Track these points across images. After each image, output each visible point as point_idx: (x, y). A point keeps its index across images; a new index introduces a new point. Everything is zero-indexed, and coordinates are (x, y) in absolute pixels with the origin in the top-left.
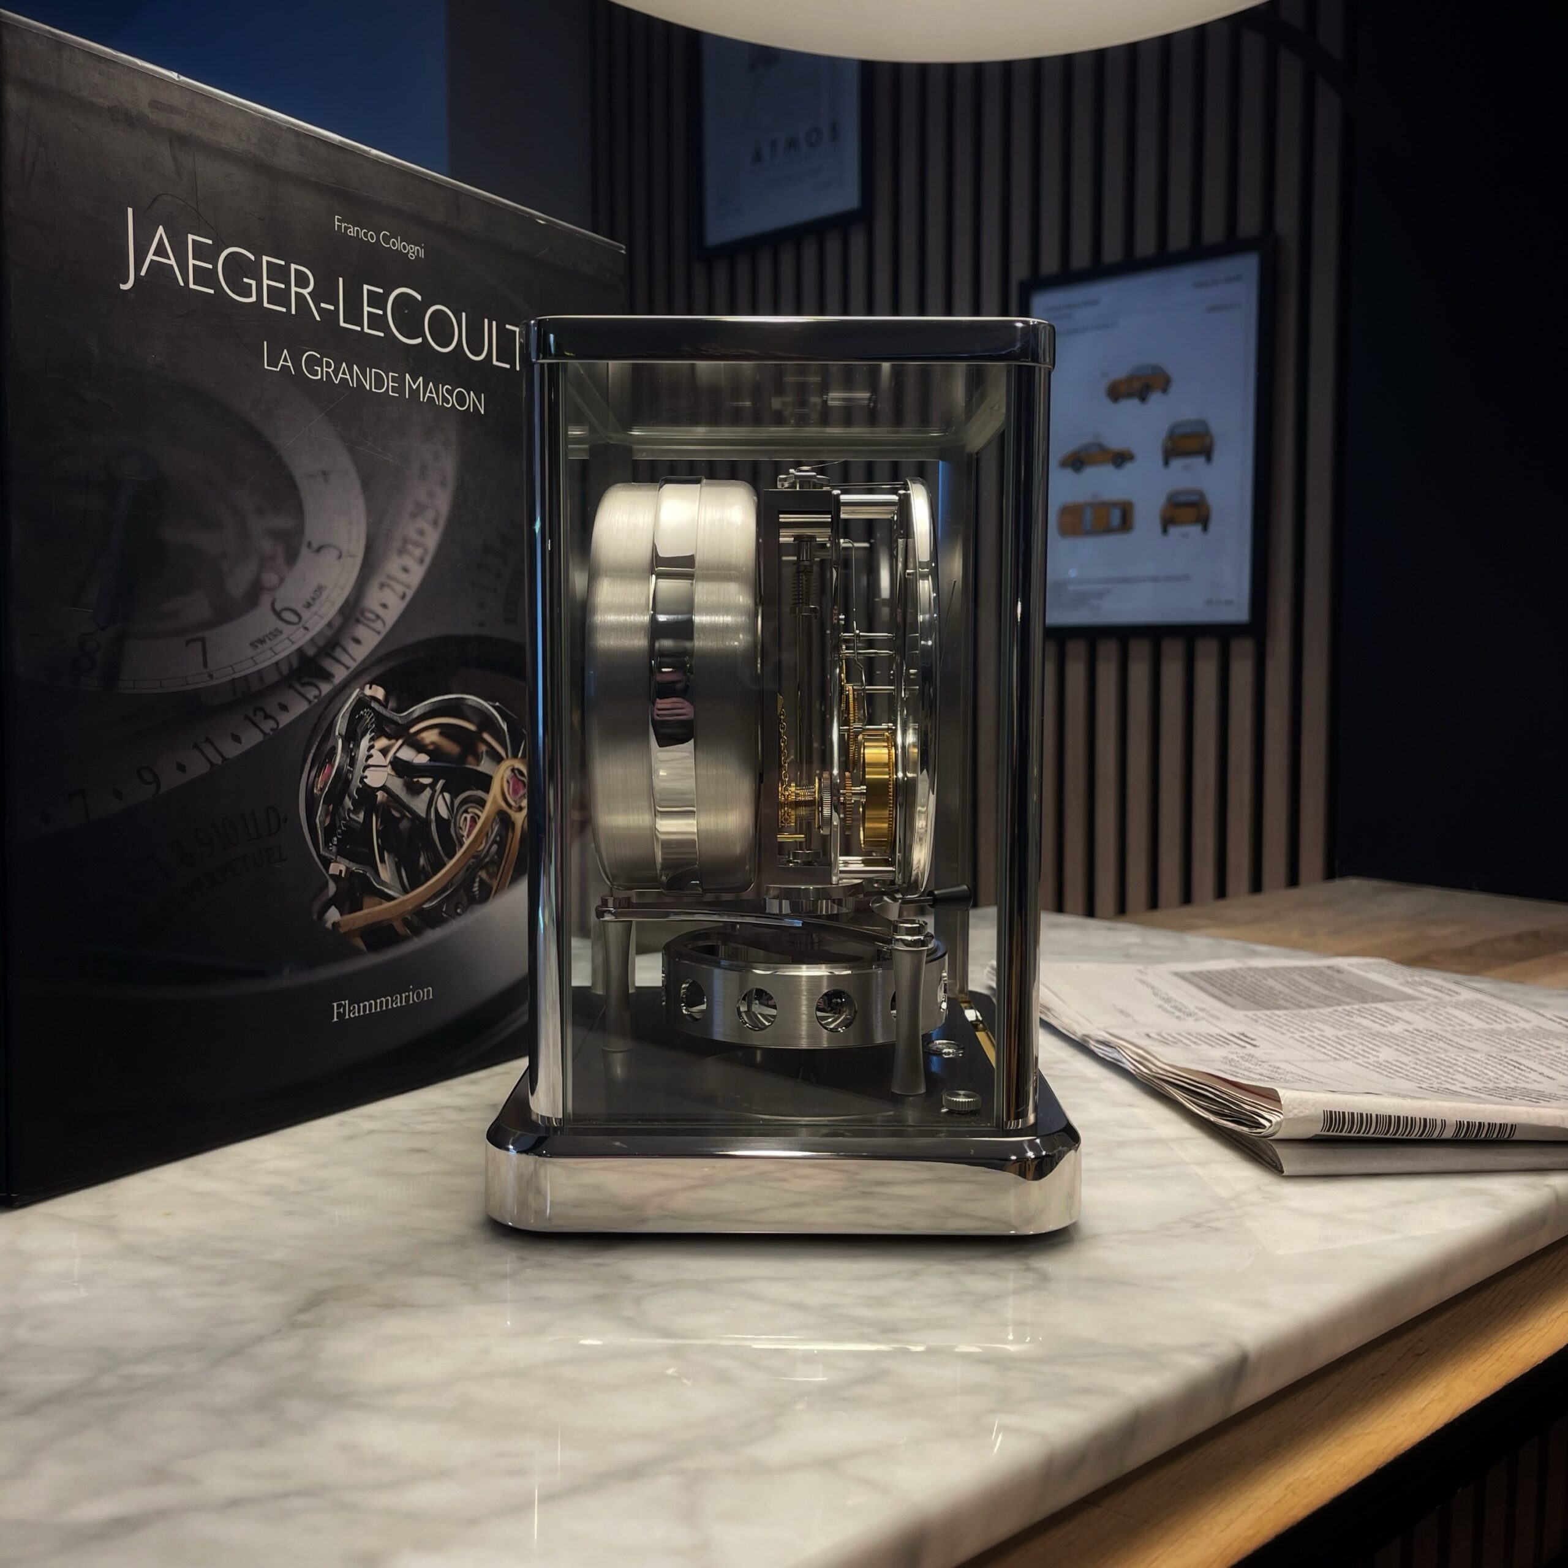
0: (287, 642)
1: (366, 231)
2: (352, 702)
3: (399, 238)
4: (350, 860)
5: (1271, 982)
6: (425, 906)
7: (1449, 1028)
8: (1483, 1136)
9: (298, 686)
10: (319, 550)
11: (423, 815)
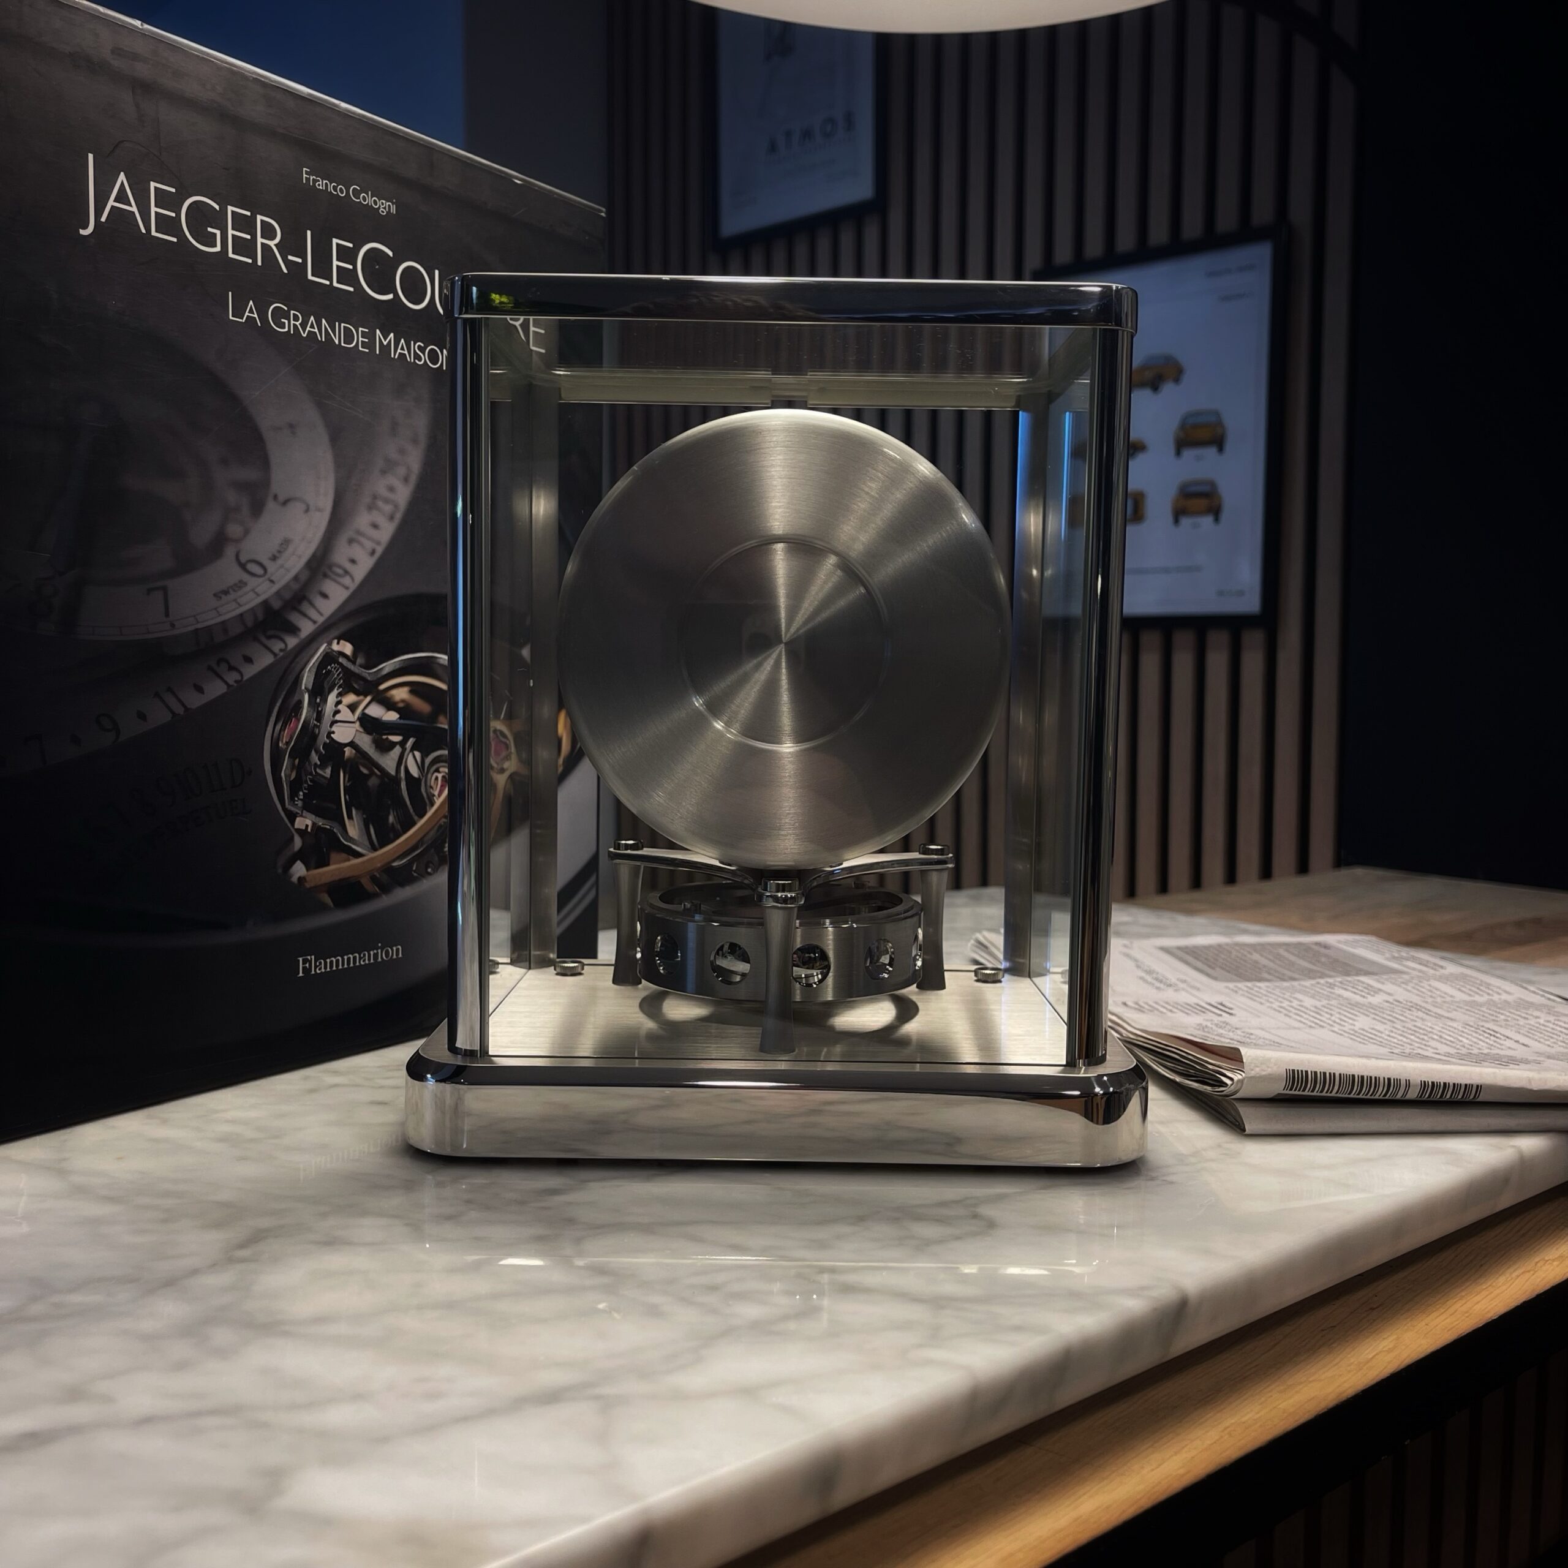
0: (251, 595)
1: (336, 185)
2: (319, 657)
3: (370, 193)
4: (317, 815)
5: (1256, 956)
6: (395, 864)
7: (1430, 1000)
8: (1448, 1096)
9: (263, 639)
10: (285, 503)
11: (393, 773)
